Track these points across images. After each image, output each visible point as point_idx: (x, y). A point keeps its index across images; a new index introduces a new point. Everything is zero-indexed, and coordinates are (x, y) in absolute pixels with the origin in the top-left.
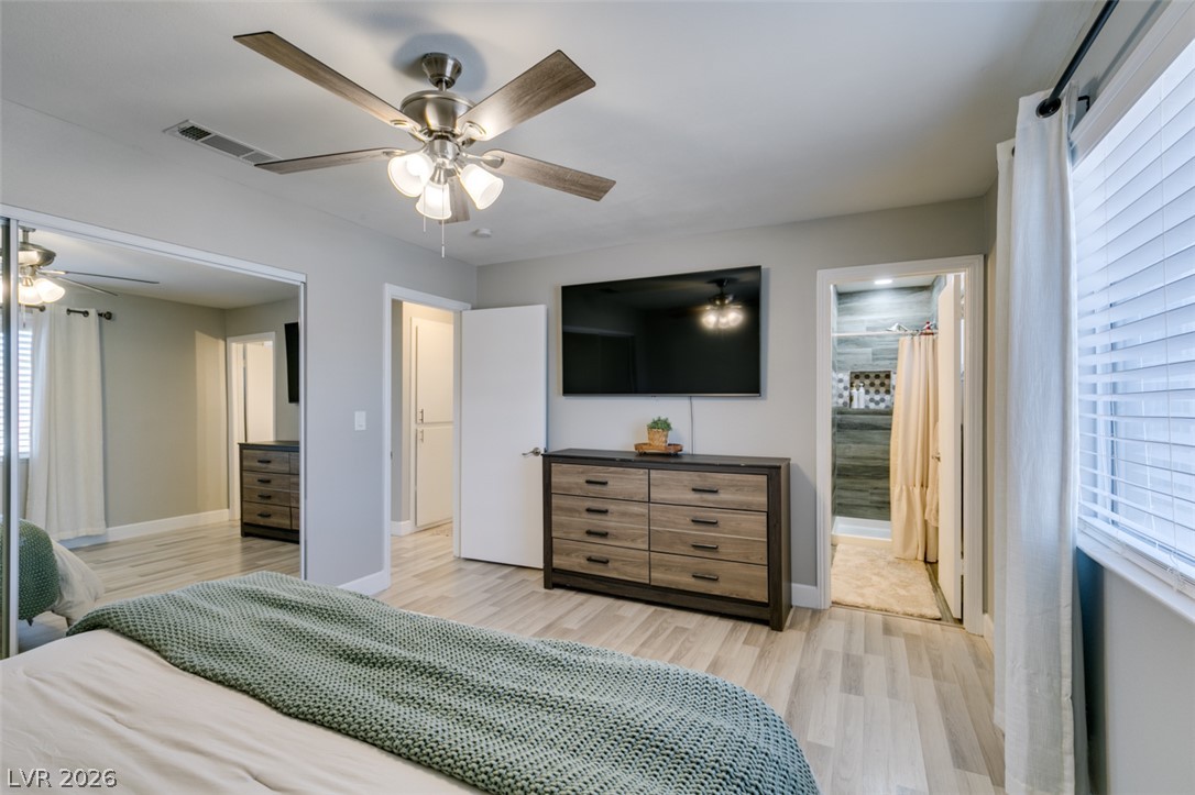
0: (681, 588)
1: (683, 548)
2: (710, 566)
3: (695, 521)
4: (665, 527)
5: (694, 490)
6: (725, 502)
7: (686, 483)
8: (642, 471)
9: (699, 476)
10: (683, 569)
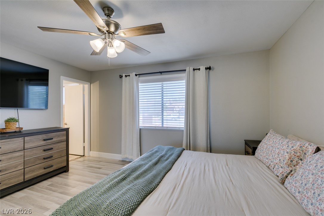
0: (39, 175)
1: (39, 161)
2: (50, 163)
3: (44, 150)
4: (32, 157)
5: (44, 140)
6: (55, 141)
7: (41, 139)
8: (20, 138)
9: (46, 135)
10: (40, 168)
